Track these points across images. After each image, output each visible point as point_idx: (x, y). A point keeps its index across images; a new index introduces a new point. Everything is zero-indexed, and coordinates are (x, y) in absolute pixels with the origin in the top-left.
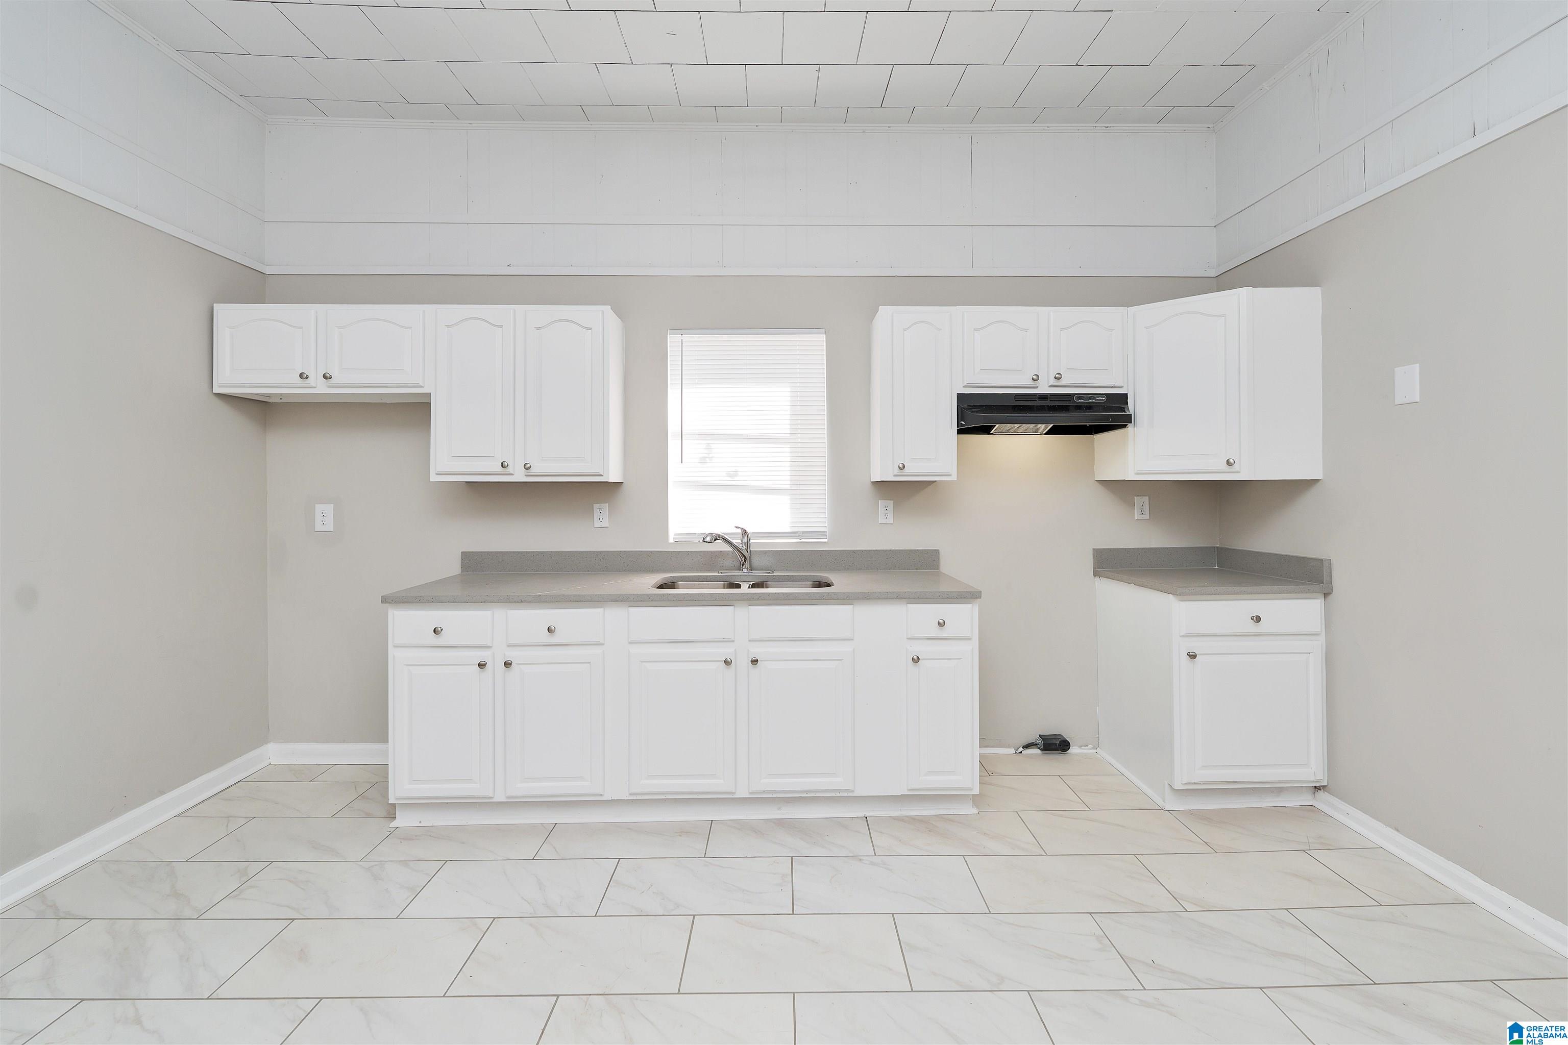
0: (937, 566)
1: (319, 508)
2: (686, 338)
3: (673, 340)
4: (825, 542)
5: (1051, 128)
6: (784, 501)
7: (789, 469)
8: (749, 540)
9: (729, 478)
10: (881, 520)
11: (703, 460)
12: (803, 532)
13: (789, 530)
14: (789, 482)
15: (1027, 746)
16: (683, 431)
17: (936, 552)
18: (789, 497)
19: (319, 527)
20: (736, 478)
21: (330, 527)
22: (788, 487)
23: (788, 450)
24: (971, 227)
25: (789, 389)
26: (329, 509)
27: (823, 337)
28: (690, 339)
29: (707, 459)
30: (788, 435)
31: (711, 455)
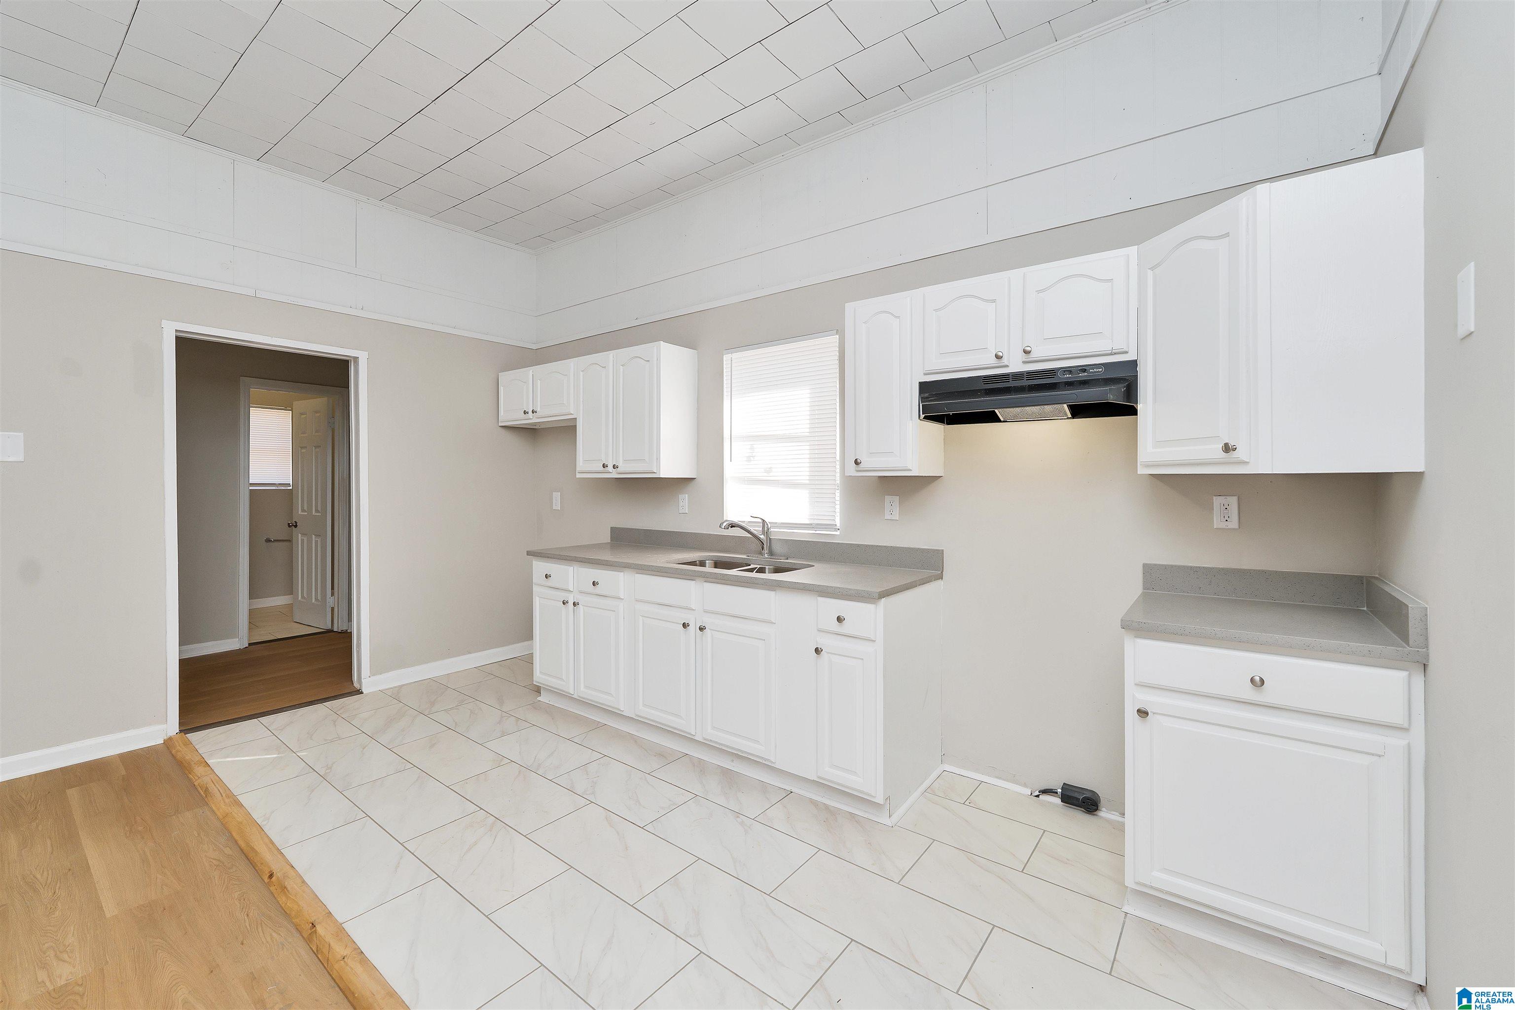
0: (941, 567)
1: (554, 495)
3: (726, 358)
4: (837, 536)
6: (803, 496)
7: (808, 465)
8: (768, 529)
9: (765, 474)
10: (887, 516)
11: (749, 459)
12: (818, 524)
13: (807, 522)
14: (808, 478)
15: (1045, 792)
16: (732, 435)
17: (941, 553)
18: (808, 492)
19: (554, 507)
20: (771, 474)
21: (559, 507)
22: (807, 482)
23: (808, 447)
25: (809, 391)
26: (558, 495)
27: (834, 339)
28: (736, 356)
29: (751, 458)
30: (808, 434)
31: (754, 454)
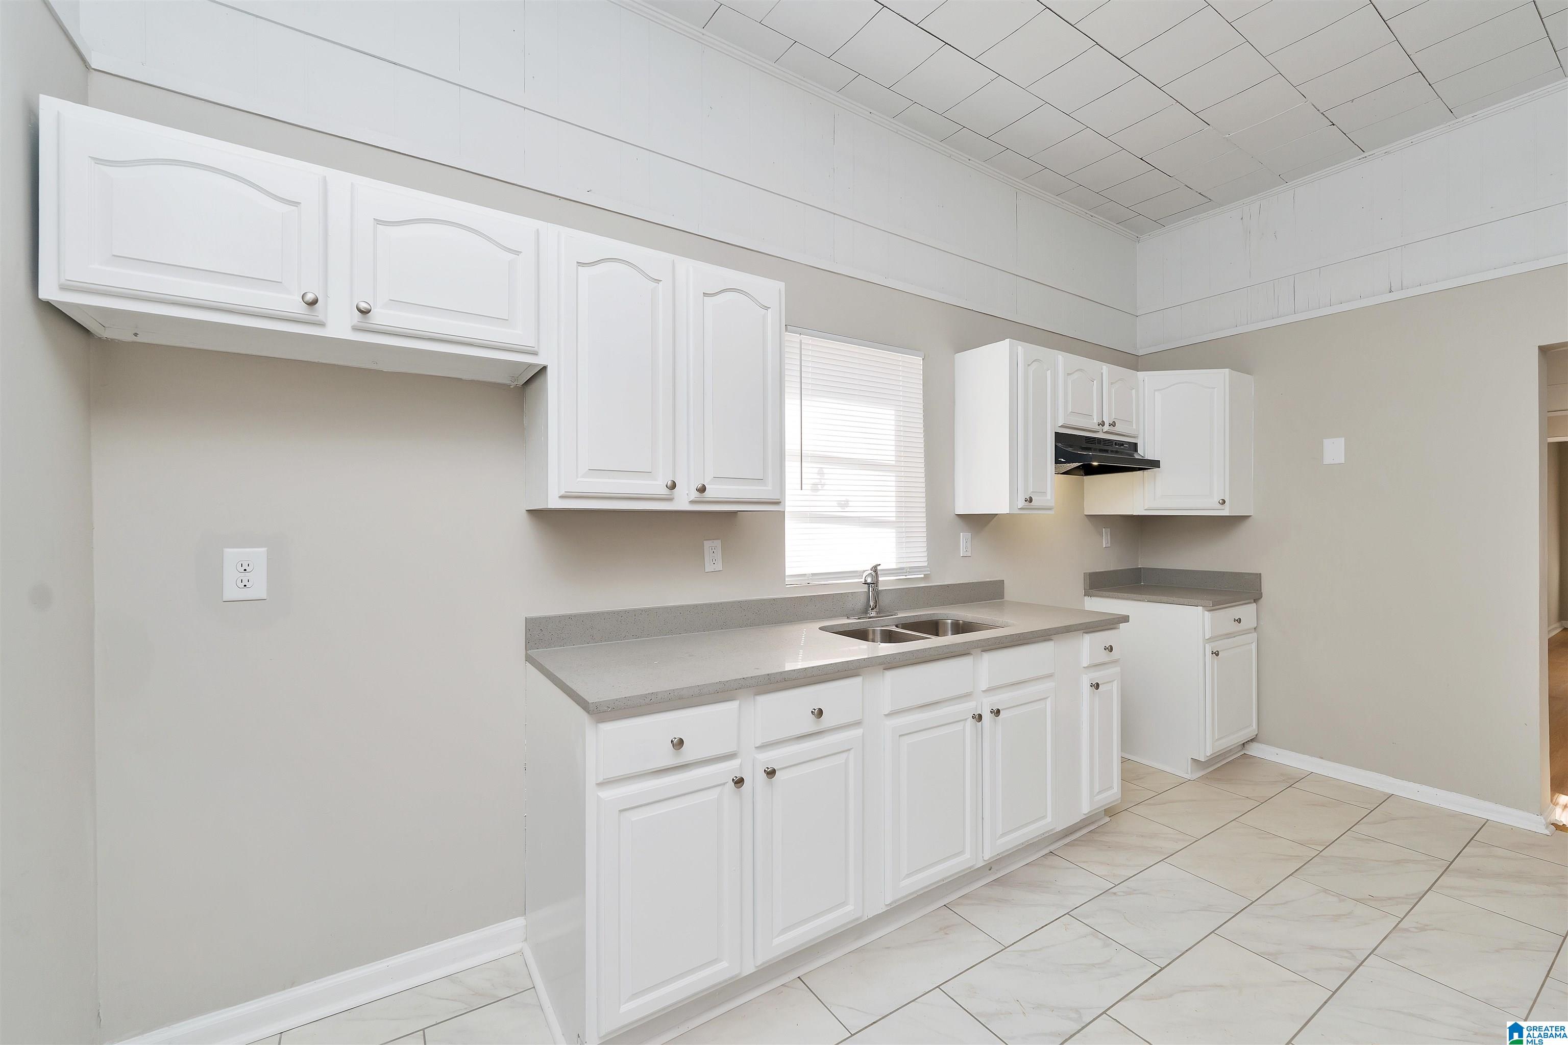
0: (1002, 596)
1: (232, 555)
2: (806, 339)
3: (791, 339)
4: (922, 578)
5: (1064, 204)
6: (890, 534)
7: (894, 499)
9: (839, 509)
10: (962, 553)
11: (815, 488)
12: (911, 568)
13: (894, 566)
14: (894, 514)
16: (802, 451)
17: (1003, 583)
18: (895, 531)
19: (231, 591)
20: (846, 510)
21: (258, 589)
22: (894, 519)
23: (894, 479)
24: (1016, 276)
25: (894, 412)
26: (258, 555)
27: (919, 361)
29: (819, 486)
30: (894, 462)
